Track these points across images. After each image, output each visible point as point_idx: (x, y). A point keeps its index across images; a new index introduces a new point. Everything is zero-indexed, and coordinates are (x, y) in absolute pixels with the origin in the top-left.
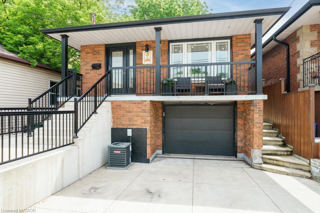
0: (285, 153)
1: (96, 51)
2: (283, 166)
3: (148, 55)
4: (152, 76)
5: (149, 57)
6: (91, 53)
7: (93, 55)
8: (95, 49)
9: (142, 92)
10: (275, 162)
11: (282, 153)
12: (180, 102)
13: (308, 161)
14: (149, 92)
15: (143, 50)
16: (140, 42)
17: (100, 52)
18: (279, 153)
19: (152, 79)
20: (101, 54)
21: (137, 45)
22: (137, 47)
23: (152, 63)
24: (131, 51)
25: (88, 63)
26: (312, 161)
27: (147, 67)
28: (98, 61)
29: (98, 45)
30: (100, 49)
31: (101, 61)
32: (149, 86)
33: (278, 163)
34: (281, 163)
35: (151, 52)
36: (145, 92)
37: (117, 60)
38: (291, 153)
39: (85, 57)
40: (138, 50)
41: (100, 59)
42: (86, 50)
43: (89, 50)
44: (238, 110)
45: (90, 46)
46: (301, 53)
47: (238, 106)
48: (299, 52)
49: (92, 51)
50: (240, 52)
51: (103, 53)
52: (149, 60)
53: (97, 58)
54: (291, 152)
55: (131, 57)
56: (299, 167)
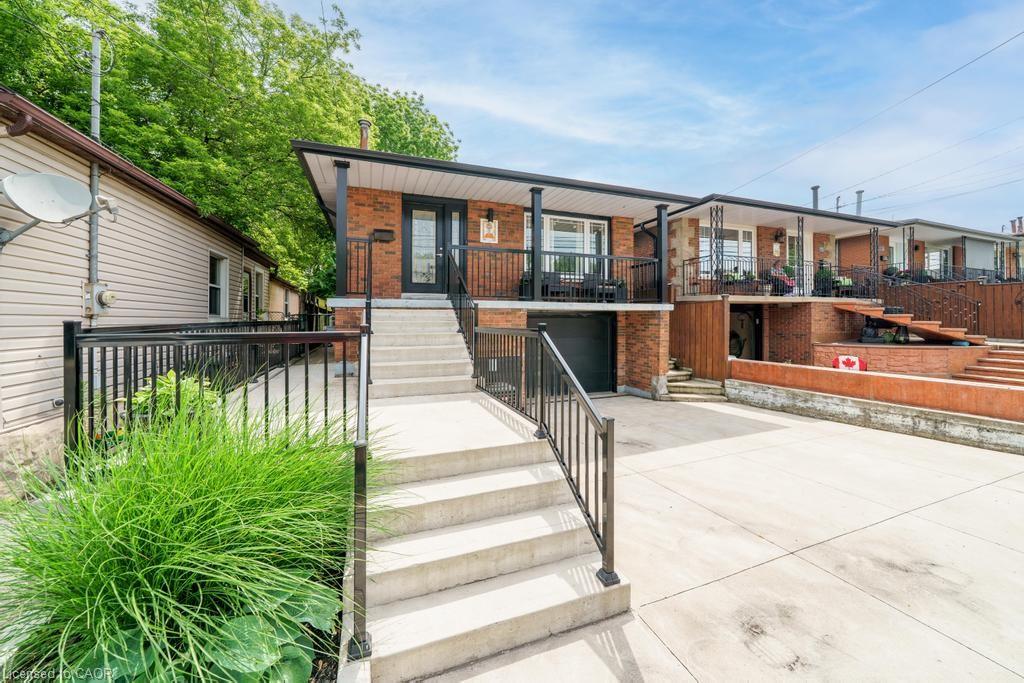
0: (685, 378)
1: (381, 203)
2: (692, 393)
3: (489, 228)
4: (499, 265)
5: (492, 231)
6: (369, 205)
7: (375, 210)
8: (380, 200)
9: (481, 293)
10: (682, 390)
11: (682, 378)
12: (541, 311)
13: (720, 383)
14: (493, 293)
15: (480, 216)
16: (475, 202)
17: (392, 208)
18: (679, 378)
19: (499, 271)
20: (393, 211)
21: (470, 205)
22: (469, 210)
23: (496, 242)
24: (456, 215)
25: (363, 226)
26: (727, 382)
27: (488, 248)
28: (387, 225)
29: (387, 192)
30: (390, 201)
31: (393, 225)
32: (493, 284)
33: (685, 390)
34: (689, 390)
35: (495, 224)
36: (487, 293)
37: (424, 229)
38: (690, 378)
39: (354, 211)
40: (472, 215)
41: (392, 222)
42: (355, 197)
43: (363, 199)
44: (619, 324)
45: (368, 192)
46: (678, 252)
47: (619, 318)
48: (674, 249)
49: (371, 202)
50: (622, 242)
51: (398, 209)
52: (491, 236)
53: (382, 217)
54: (691, 375)
55: (456, 225)
56: (710, 391)
